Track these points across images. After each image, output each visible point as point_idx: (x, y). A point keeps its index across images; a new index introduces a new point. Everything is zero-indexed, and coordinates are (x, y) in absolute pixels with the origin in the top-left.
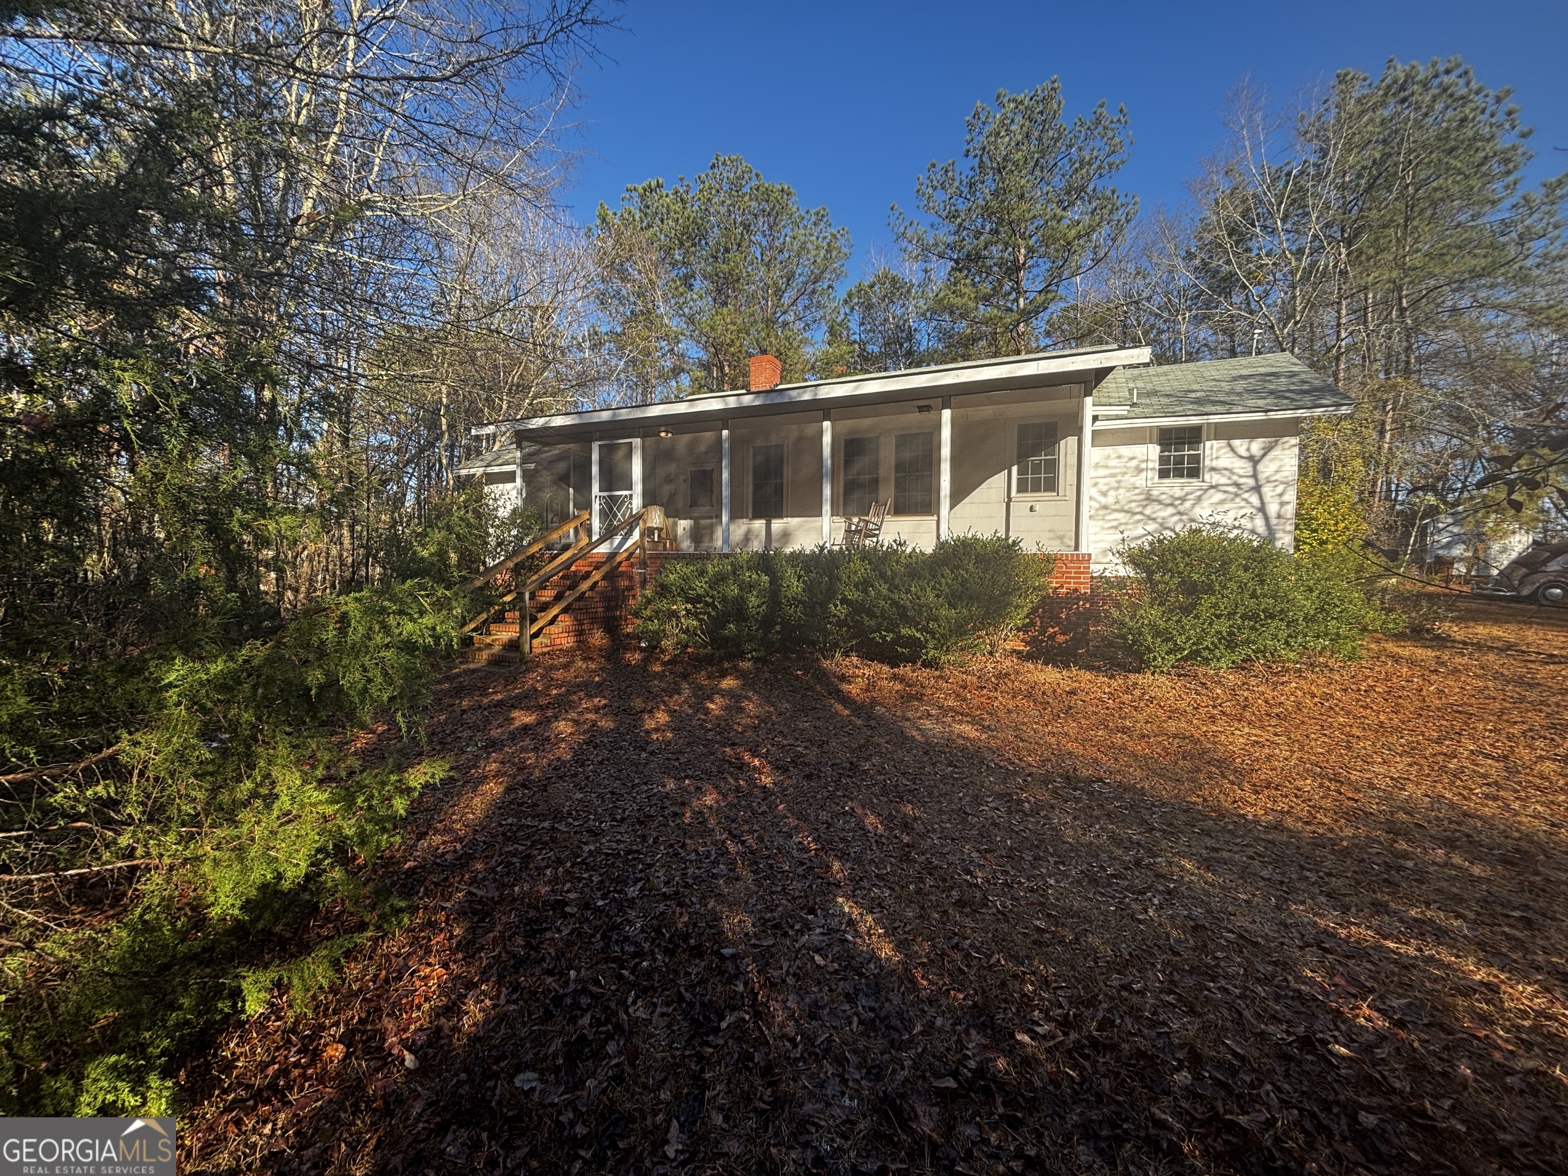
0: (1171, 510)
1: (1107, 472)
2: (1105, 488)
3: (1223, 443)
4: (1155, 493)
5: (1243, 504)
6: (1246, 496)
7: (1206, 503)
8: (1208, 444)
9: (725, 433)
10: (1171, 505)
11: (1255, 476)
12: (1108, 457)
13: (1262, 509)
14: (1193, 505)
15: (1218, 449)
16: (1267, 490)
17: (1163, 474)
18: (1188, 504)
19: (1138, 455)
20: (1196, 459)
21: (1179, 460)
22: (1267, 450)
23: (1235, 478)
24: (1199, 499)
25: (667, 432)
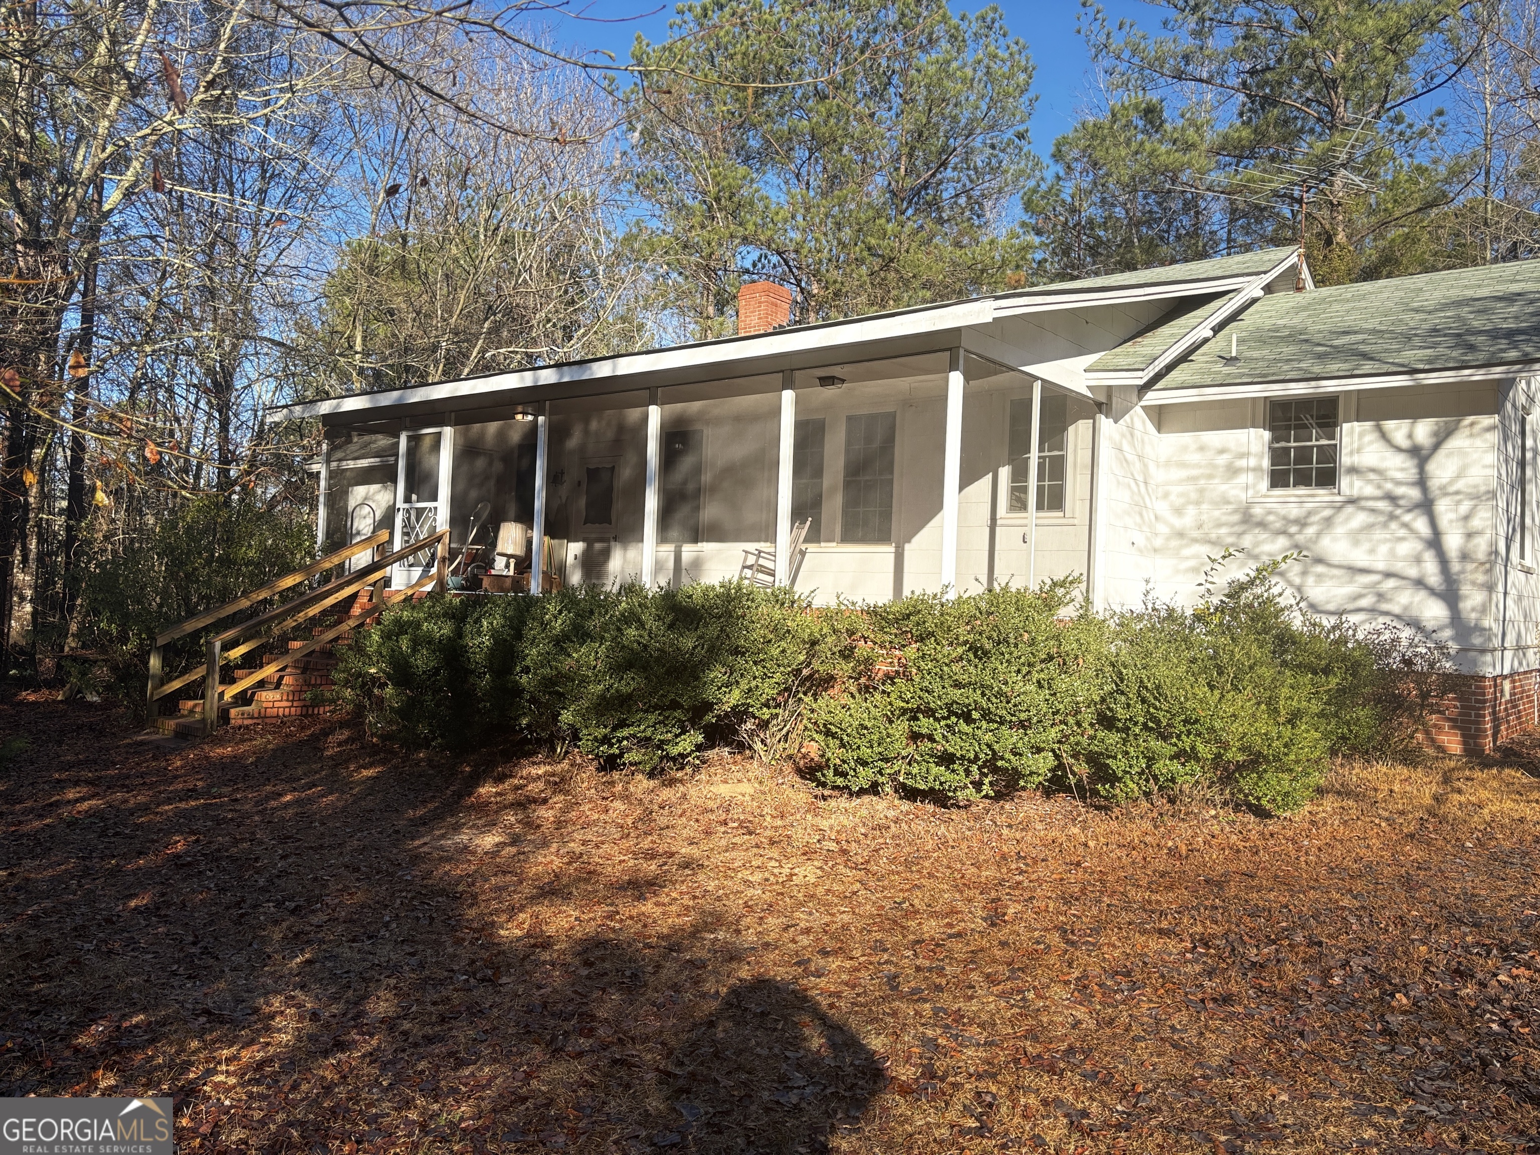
0: (1282, 542)
1: (1184, 473)
2: (1179, 501)
3: (1368, 425)
4: (1257, 511)
5: (1402, 532)
6: (1407, 518)
7: (1340, 530)
8: (1346, 426)
9: (541, 419)
10: (1284, 532)
11: (1422, 482)
12: (1185, 449)
13: (1435, 543)
14: (1319, 534)
15: (1361, 435)
16: (1442, 507)
17: (1278, 480)
18: (1311, 531)
19: (1232, 445)
20: (1330, 455)
21: (1304, 455)
22: (1440, 438)
23: (1389, 486)
24: (1328, 522)
25: (525, 413)
